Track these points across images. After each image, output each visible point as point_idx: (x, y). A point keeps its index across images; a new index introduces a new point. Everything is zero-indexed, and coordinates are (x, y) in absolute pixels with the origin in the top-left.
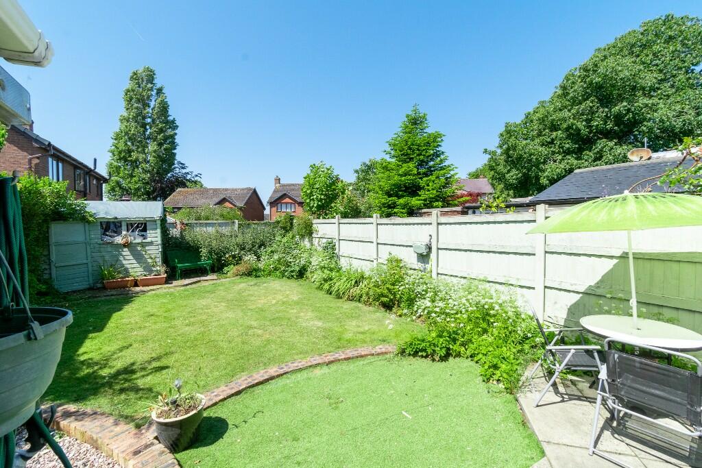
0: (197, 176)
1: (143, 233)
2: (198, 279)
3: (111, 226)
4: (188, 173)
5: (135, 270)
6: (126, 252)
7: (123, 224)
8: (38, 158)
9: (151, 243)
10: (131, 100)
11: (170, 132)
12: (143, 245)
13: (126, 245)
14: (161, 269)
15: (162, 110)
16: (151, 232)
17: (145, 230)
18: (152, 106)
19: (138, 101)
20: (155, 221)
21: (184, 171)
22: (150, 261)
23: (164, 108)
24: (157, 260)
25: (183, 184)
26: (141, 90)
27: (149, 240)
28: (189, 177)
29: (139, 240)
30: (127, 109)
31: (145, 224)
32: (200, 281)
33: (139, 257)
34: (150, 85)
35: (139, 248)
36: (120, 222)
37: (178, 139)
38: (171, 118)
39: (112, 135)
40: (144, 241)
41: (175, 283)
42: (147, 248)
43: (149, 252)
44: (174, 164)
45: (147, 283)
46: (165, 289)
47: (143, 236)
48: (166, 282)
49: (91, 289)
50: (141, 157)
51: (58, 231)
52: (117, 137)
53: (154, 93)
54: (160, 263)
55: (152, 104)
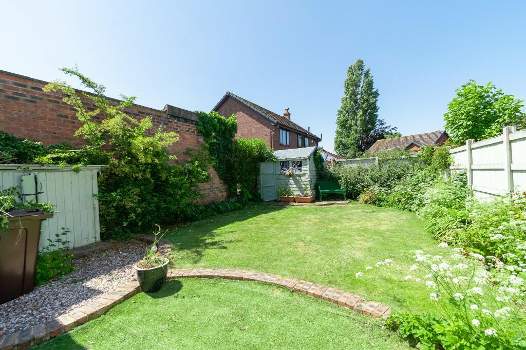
0: (393, 129)
1: (300, 168)
2: (333, 202)
3: (285, 164)
4: (386, 128)
5: (295, 192)
6: (291, 180)
7: (290, 162)
8: (274, 131)
9: (304, 175)
10: (348, 86)
11: (372, 100)
12: (300, 175)
13: (291, 175)
14: (309, 192)
15: (368, 86)
16: (304, 167)
17: (300, 166)
18: (361, 86)
19: (352, 86)
20: (306, 160)
21: (383, 126)
22: (303, 186)
23: (370, 85)
24: (308, 186)
25: (381, 137)
26: (354, 77)
27: (303, 172)
28: (387, 130)
29: (298, 172)
30: (346, 93)
31: (301, 162)
32: (333, 204)
33: (297, 183)
34: (360, 72)
35: (298, 178)
36: (289, 161)
37: (378, 104)
38: (374, 90)
39: (337, 113)
40: (300, 173)
41: (317, 203)
42: (302, 178)
43: (303, 180)
44: (375, 123)
45: (301, 201)
46: (307, 206)
47: (300, 169)
48: (312, 202)
49: (276, 201)
50: (353, 122)
51: (264, 168)
52: (340, 113)
53: (363, 77)
54: (309, 188)
55: (361, 84)
